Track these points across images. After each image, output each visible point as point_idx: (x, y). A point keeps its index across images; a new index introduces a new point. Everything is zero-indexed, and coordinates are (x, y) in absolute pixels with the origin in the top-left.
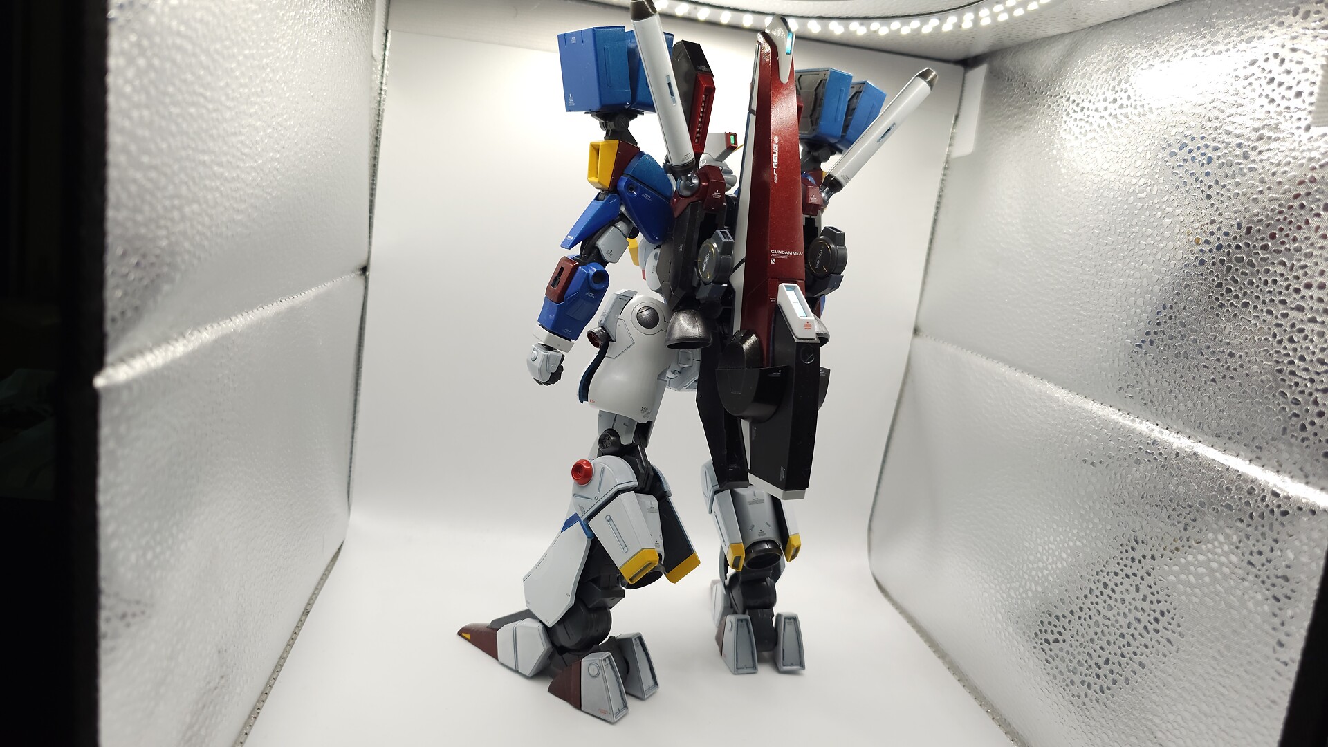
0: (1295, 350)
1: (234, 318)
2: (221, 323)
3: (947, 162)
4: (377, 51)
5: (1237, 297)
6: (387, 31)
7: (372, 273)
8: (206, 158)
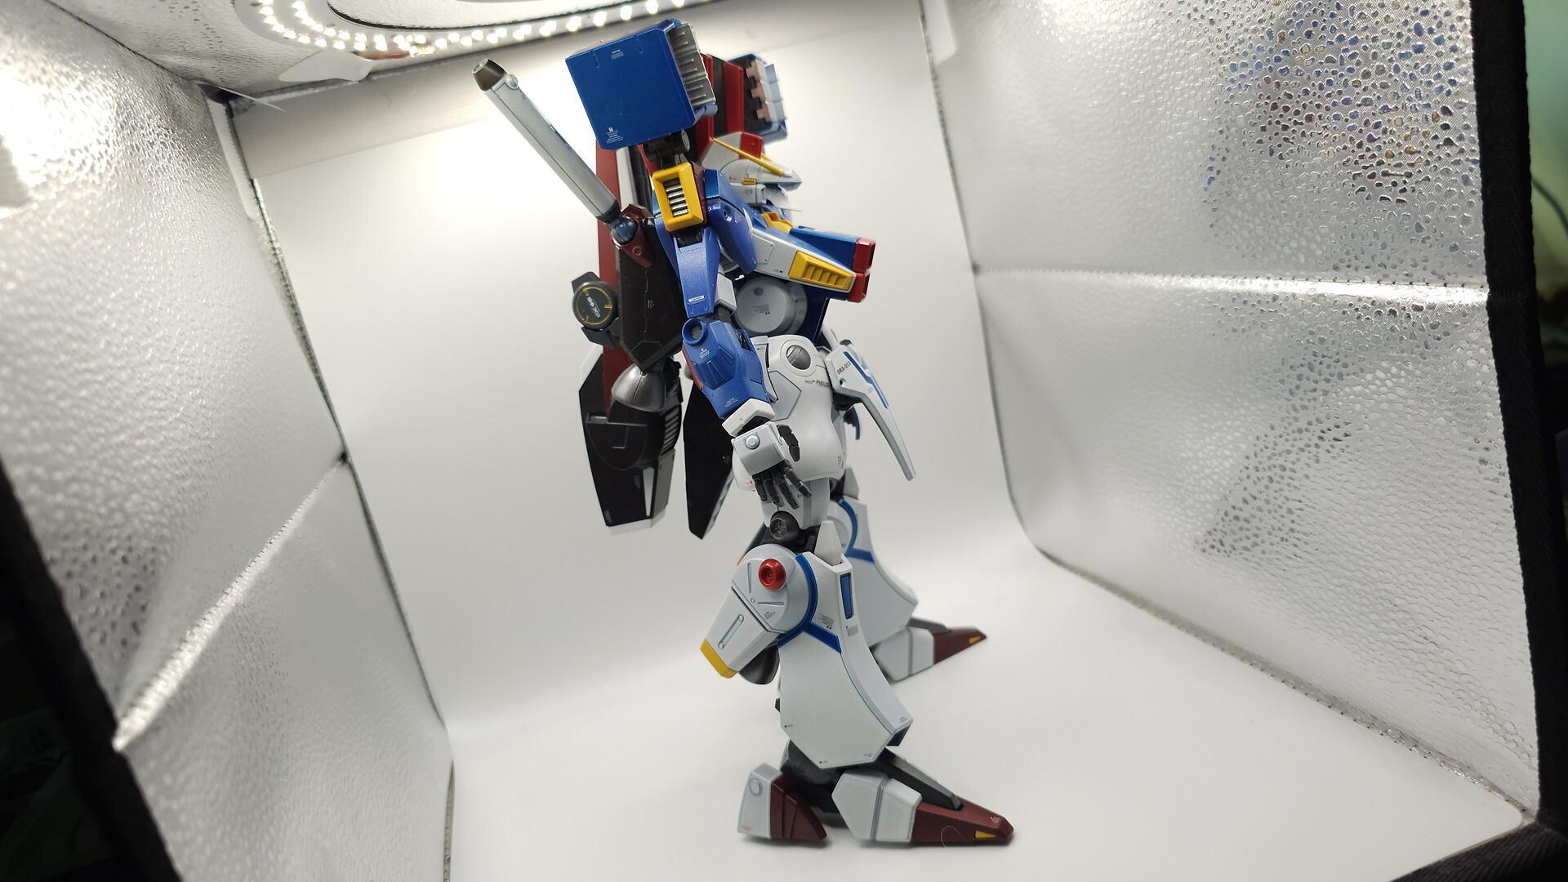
0: (1379, 148)
1: (228, 590)
2: (217, 604)
3: (933, 71)
4: (251, 211)
5: (1297, 113)
6: (252, 181)
7: (354, 457)
8: (122, 437)
